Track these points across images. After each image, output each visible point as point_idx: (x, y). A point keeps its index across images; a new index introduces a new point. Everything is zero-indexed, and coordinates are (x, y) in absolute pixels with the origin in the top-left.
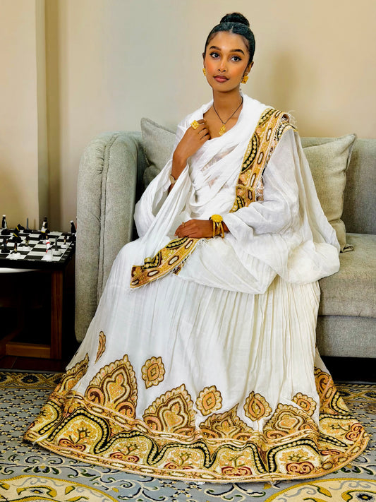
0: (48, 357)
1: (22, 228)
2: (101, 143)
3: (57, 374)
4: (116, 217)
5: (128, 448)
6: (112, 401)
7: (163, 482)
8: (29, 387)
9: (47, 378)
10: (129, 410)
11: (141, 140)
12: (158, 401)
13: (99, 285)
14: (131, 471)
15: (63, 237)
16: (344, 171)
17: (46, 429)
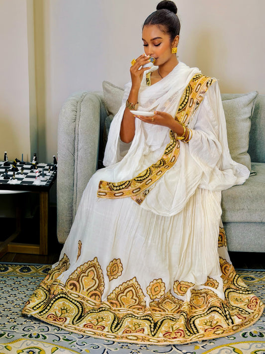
0: (38, 253)
1: (19, 161)
2: (74, 100)
3: (44, 266)
4: (86, 153)
5: (97, 320)
6: (85, 290)
7: (121, 345)
8: (25, 275)
9: (37, 269)
10: (97, 297)
11: (103, 97)
12: (117, 289)
13: (74, 202)
14: (99, 337)
15: (48, 167)
16: (250, 118)
17: (37, 307)
